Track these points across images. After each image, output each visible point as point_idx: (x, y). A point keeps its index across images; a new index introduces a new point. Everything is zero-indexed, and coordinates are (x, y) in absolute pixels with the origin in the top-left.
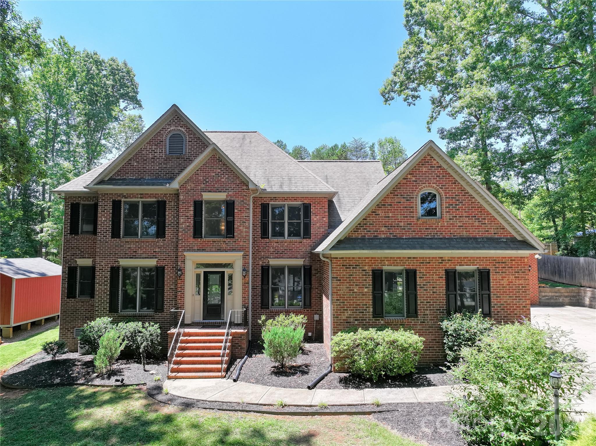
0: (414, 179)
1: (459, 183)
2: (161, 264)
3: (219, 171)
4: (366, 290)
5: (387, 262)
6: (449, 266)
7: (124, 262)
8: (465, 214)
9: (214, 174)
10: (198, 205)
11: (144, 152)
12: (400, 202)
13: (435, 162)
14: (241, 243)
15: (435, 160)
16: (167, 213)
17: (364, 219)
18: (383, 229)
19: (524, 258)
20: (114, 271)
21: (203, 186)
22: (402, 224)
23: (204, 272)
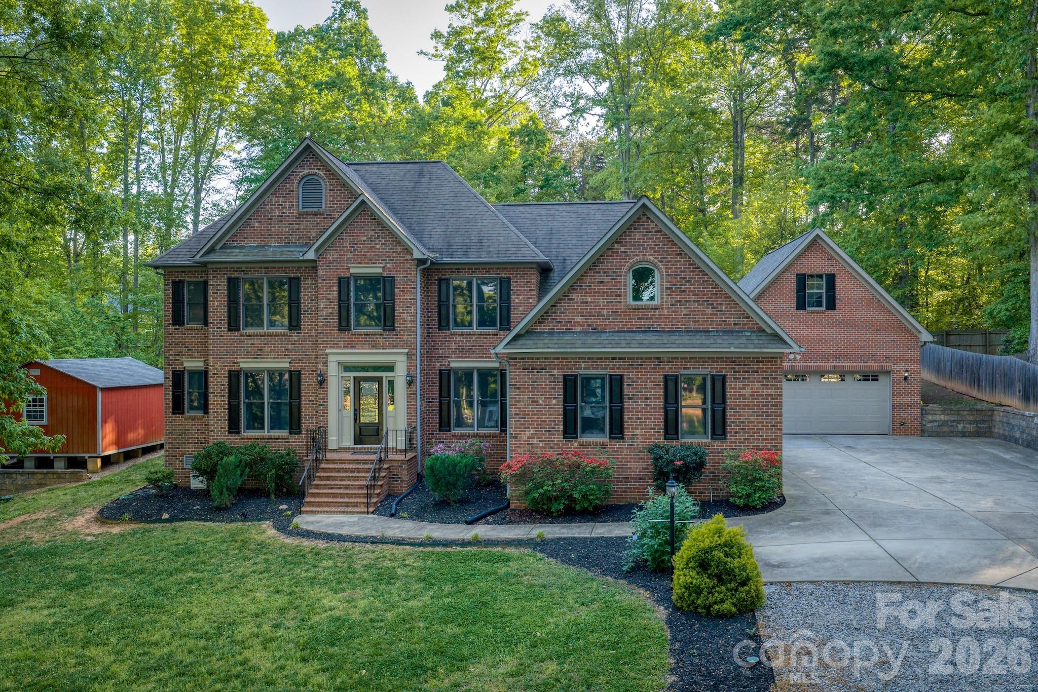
1: (686, 254)
2: (296, 367)
3: (373, 233)
4: (554, 402)
5: (583, 365)
6: (668, 370)
7: (246, 364)
8: (693, 298)
9: (365, 238)
10: (343, 283)
12: (602, 282)
13: (652, 225)
14: (405, 338)
15: (652, 222)
16: (302, 295)
18: (579, 319)
19: (776, 358)
20: (234, 377)
21: (350, 255)
22: (605, 312)
23: (354, 377)
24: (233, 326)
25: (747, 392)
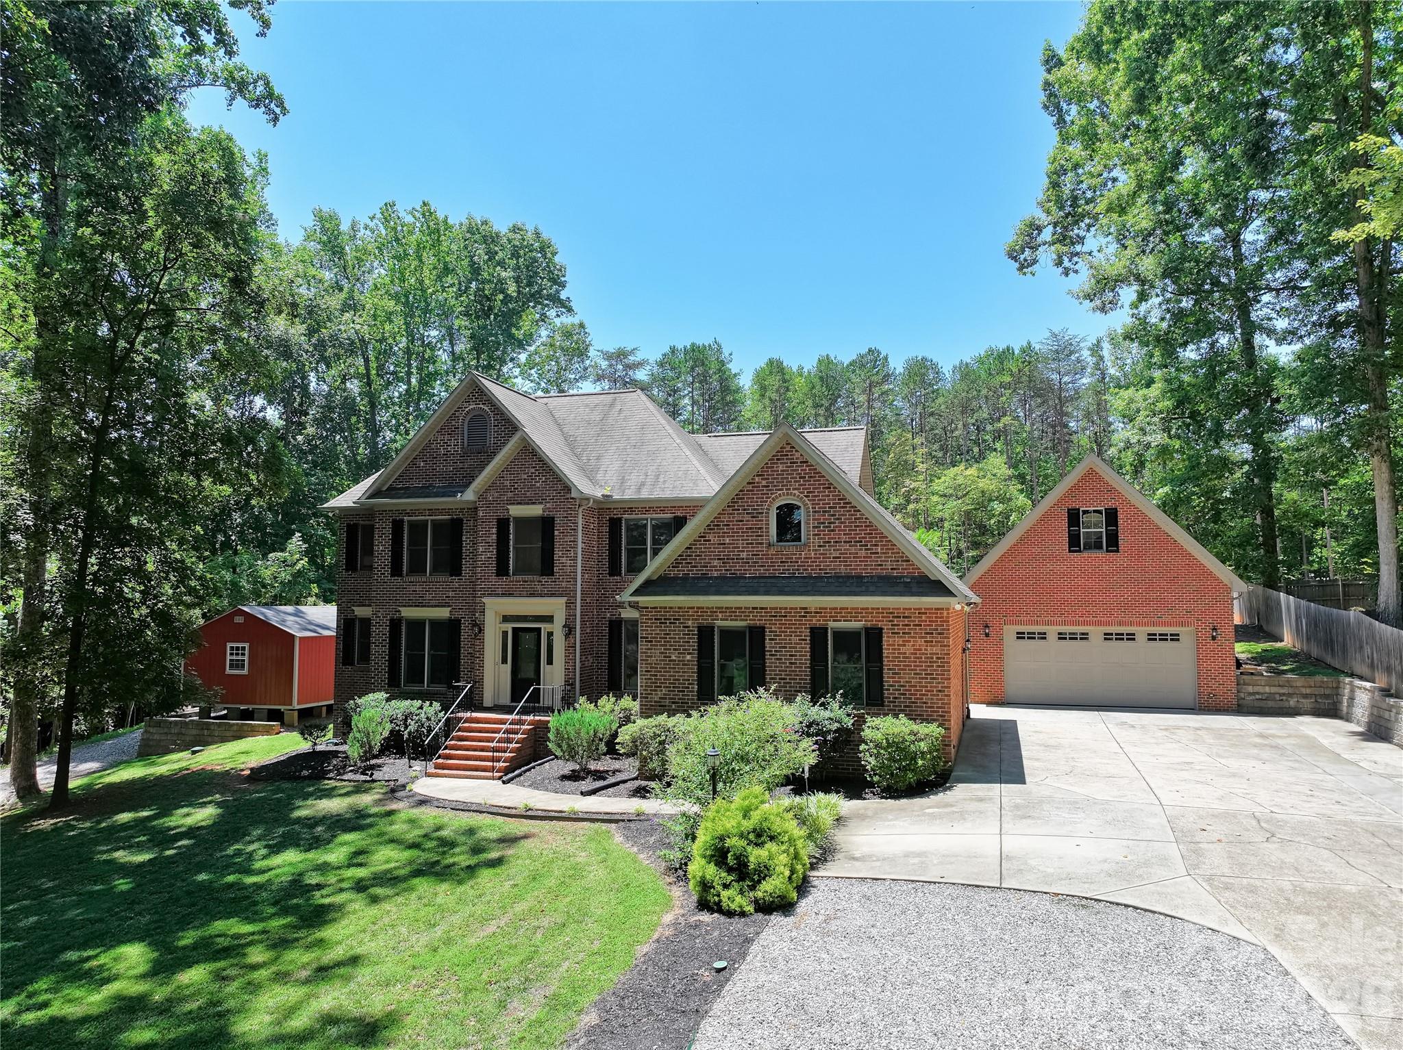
0: (764, 483)
1: (835, 488)
2: (456, 615)
3: (533, 470)
4: (688, 657)
5: (720, 615)
6: (817, 622)
7: (409, 613)
8: (844, 538)
9: (525, 477)
10: (503, 524)
11: (433, 446)
12: (742, 521)
13: (798, 455)
14: (564, 584)
15: (797, 451)
16: (464, 538)
17: (687, 548)
18: (716, 563)
19: (942, 609)
20: (395, 624)
21: (510, 494)
22: (744, 555)
23: (514, 629)
24: (396, 570)
25: (908, 649)
